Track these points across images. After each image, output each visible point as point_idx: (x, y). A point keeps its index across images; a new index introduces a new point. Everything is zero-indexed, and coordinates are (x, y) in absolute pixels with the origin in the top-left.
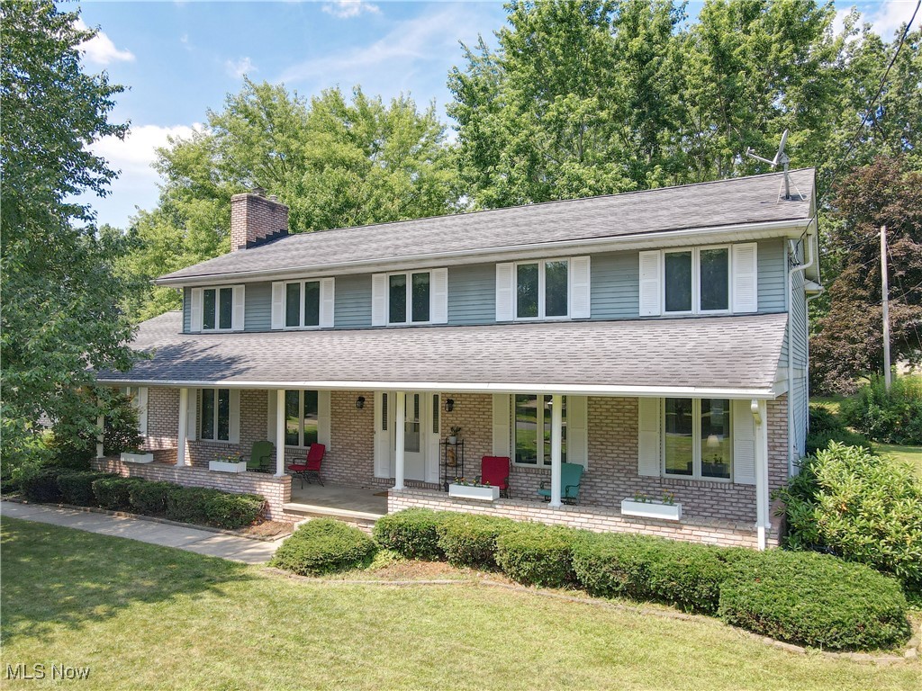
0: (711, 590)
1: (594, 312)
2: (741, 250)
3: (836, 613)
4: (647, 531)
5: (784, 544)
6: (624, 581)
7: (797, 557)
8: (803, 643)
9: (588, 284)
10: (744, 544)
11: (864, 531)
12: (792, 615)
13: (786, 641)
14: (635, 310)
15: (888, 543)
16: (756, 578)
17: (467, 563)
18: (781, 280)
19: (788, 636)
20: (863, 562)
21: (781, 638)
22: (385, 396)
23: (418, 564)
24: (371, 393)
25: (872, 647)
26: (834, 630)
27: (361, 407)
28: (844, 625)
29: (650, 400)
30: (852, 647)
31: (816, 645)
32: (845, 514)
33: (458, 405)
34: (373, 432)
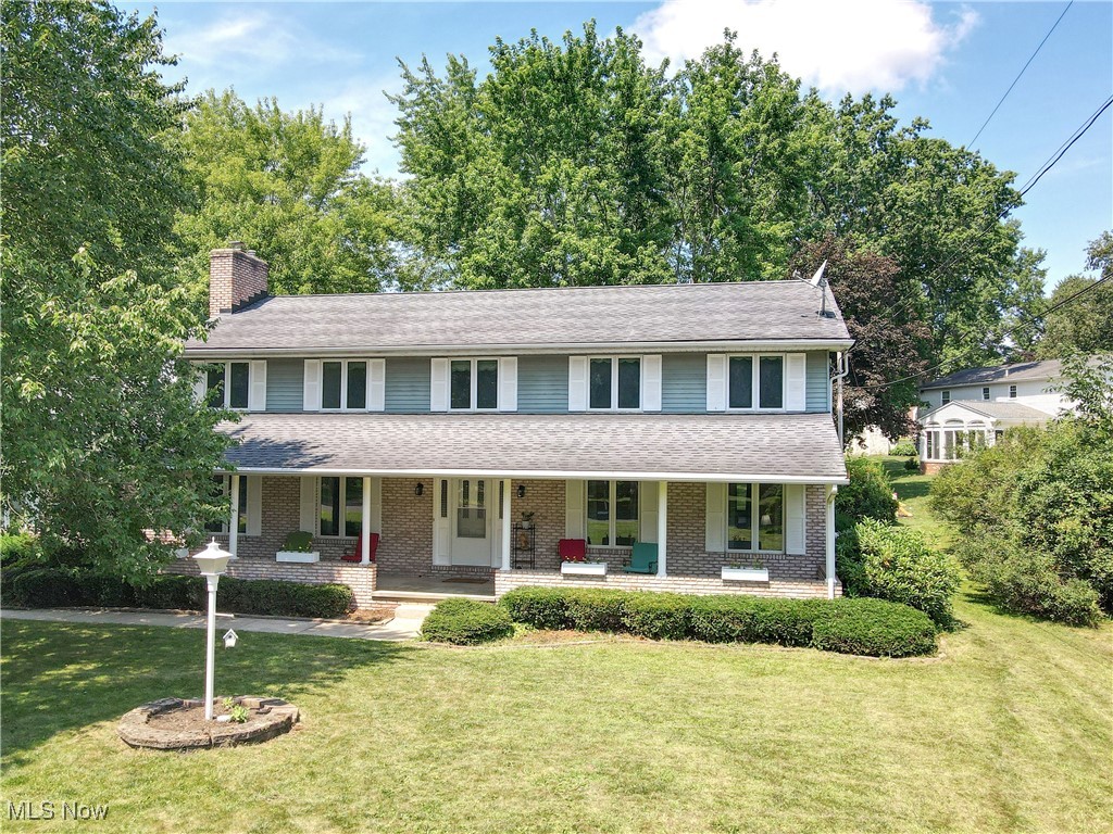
0: (806, 627)
1: (665, 406)
2: (792, 358)
3: (897, 633)
4: (742, 592)
5: (846, 594)
6: (739, 628)
7: (859, 602)
8: (877, 655)
9: (659, 380)
10: (818, 596)
11: (902, 579)
12: (870, 636)
13: (867, 655)
14: (703, 406)
15: (917, 587)
16: (837, 616)
17: (597, 628)
18: (824, 386)
19: (867, 651)
20: (901, 601)
21: (863, 653)
22: (444, 483)
23: (549, 634)
24: (430, 480)
25: (919, 654)
26: (896, 643)
27: (420, 494)
28: (902, 639)
29: (717, 485)
30: (908, 654)
31: (887, 654)
32: (887, 569)
33: (529, 491)
34: (432, 519)
